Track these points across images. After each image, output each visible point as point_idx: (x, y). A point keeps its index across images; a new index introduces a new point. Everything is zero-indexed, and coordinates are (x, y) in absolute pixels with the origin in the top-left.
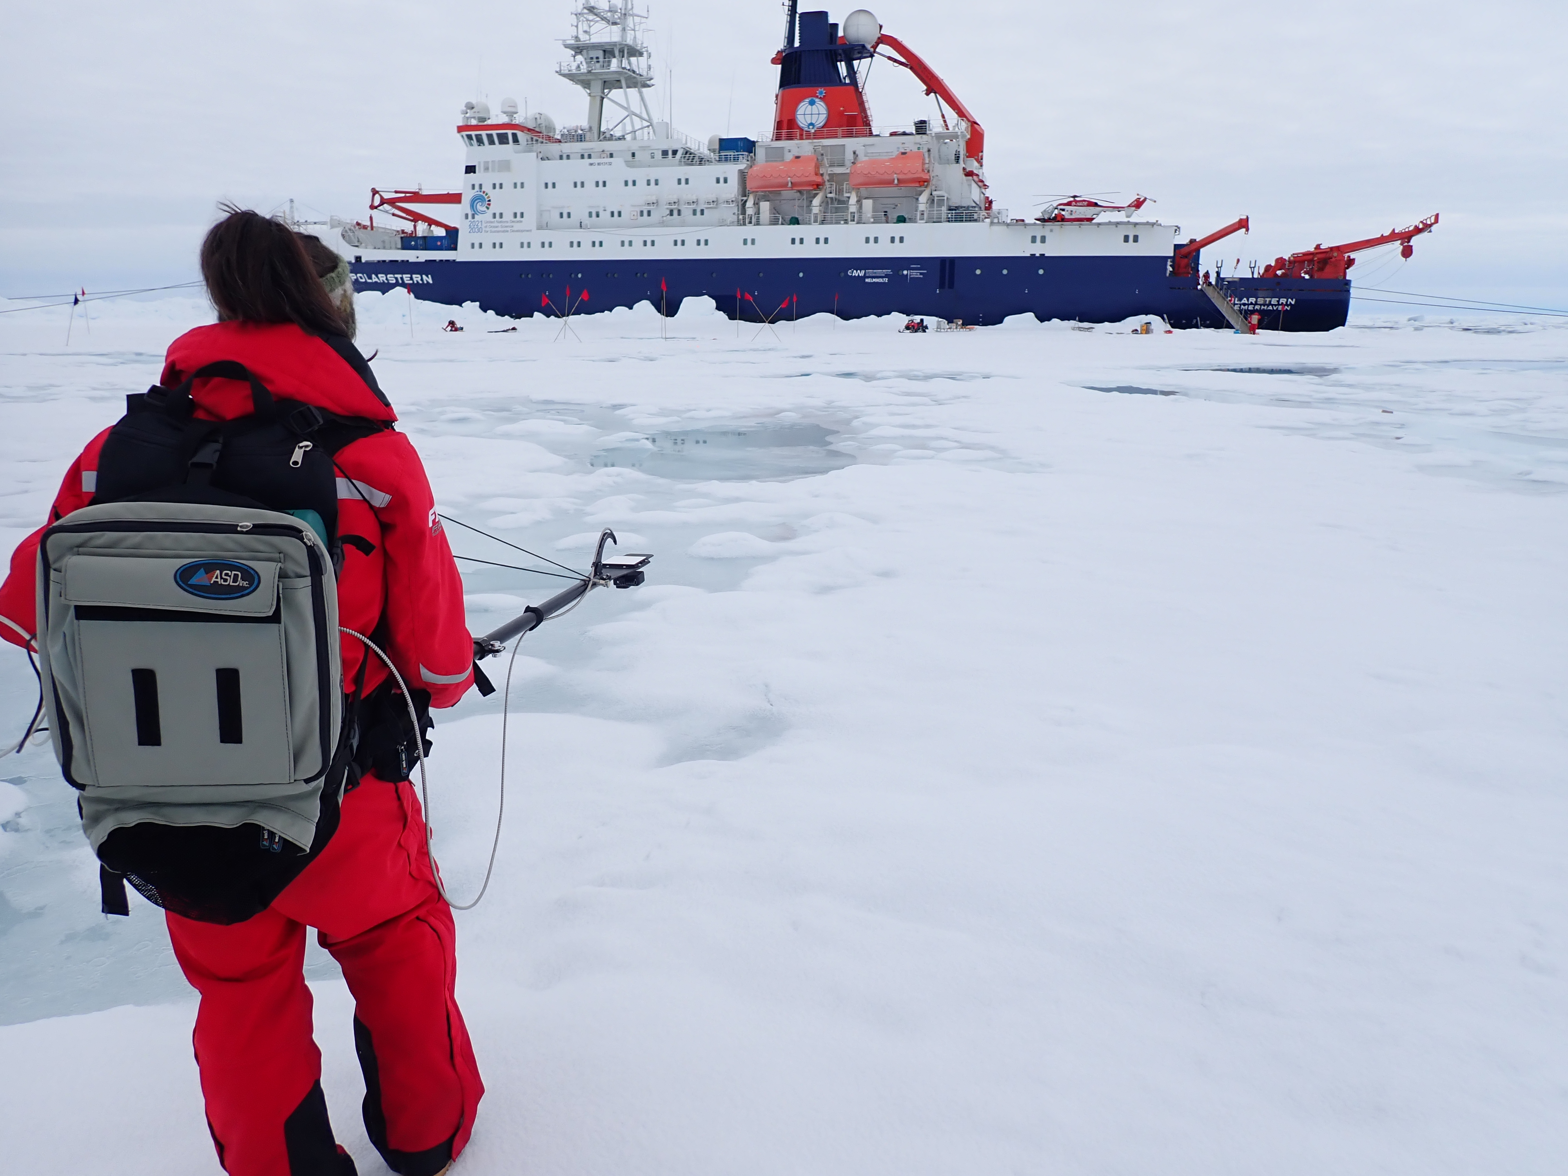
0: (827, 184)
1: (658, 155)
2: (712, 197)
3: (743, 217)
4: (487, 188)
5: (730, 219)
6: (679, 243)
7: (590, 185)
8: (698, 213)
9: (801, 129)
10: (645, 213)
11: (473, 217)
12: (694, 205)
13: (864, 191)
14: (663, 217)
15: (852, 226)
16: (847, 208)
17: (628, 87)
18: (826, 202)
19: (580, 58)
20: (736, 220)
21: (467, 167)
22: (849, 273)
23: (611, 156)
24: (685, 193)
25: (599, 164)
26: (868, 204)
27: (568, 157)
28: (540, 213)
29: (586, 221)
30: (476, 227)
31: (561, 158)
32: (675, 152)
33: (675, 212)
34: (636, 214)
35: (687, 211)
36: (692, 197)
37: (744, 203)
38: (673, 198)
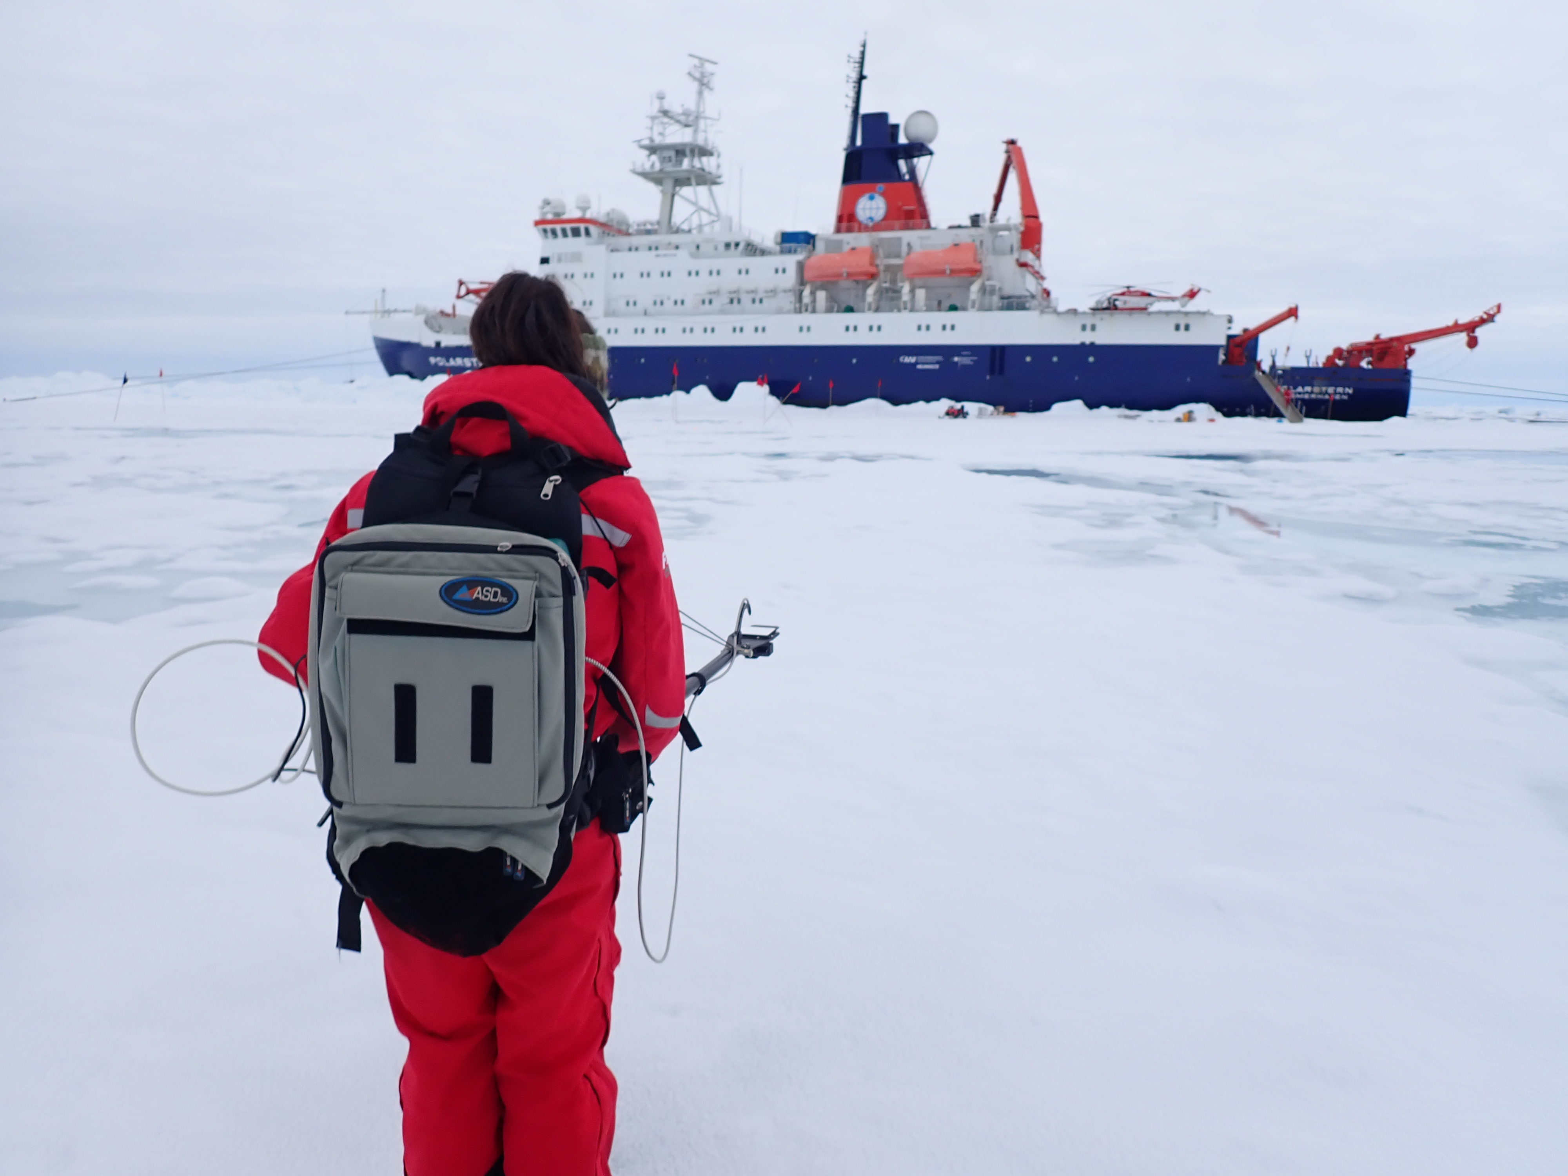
0: (882, 275)
1: (721, 247)
2: (770, 286)
3: (800, 305)
5: (787, 307)
6: (738, 330)
7: (655, 275)
8: (757, 301)
9: (860, 223)
10: (707, 302)
12: (753, 294)
13: (918, 281)
14: (723, 305)
15: (905, 315)
16: (900, 298)
17: (698, 184)
18: (880, 292)
19: (654, 158)
20: (793, 308)
21: (542, 258)
22: (900, 360)
23: (677, 247)
24: (745, 283)
25: (665, 255)
26: (921, 294)
27: (637, 249)
28: (608, 301)
29: (651, 308)
31: (630, 249)
32: (737, 245)
33: (735, 301)
34: (697, 302)
35: (746, 300)
36: (752, 287)
37: (801, 293)
38: (734, 287)
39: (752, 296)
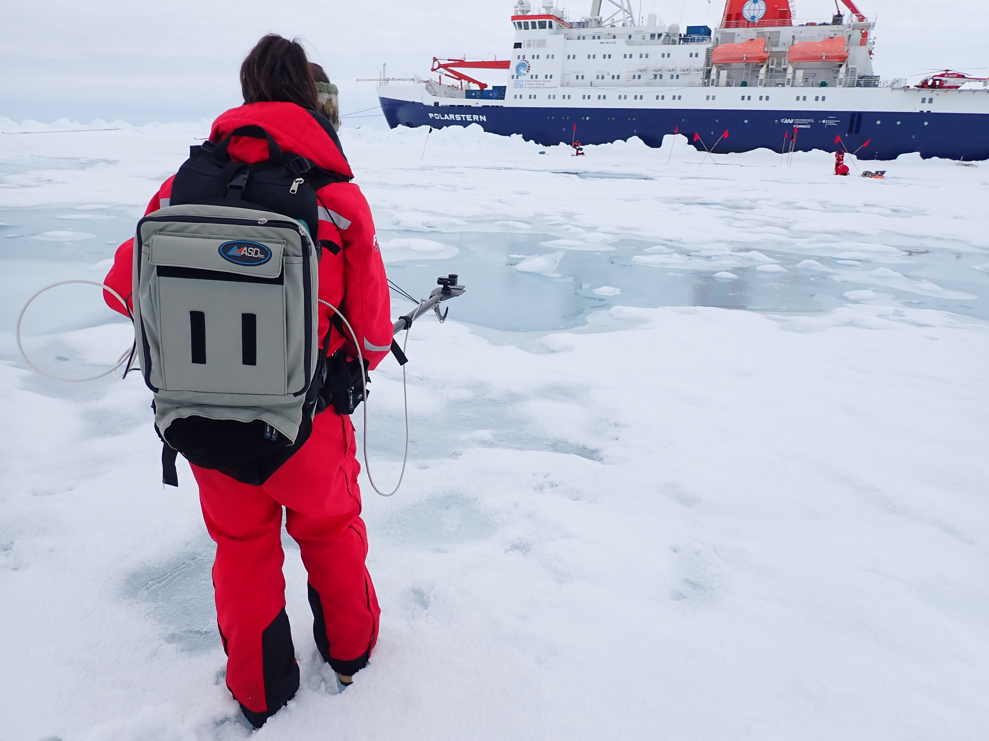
0: (769, 59)
1: (648, 37)
2: (686, 66)
3: (708, 81)
4: (528, 58)
5: (698, 82)
6: (660, 98)
7: (599, 57)
8: (675, 77)
9: (747, 20)
10: (637, 77)
11: (517, 78)
12: (673, 72)
13: (797, 64)
14: (650, 79)
15: (788, 88)
16: (785, 76)
18: (768, 71)
20: (702, 83)
21: (515, 44)
22: (781, 121)
23: (614, 37)
24: (667, 63)
25: (607, 43)
26: (800, 73)
27: (584, 38)
28: (563, 75)
29: (595, 82)
30: (518, 84)
31: (579, 38)
32: (660, 35)
33: (658, 77)
34: (630, 77)
35: (666, 76)
36: (672, 67)
37: (709, 72)
38: (658, 67)
39: (672, 73)
